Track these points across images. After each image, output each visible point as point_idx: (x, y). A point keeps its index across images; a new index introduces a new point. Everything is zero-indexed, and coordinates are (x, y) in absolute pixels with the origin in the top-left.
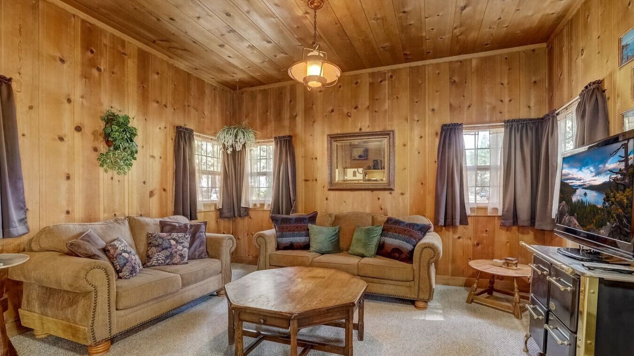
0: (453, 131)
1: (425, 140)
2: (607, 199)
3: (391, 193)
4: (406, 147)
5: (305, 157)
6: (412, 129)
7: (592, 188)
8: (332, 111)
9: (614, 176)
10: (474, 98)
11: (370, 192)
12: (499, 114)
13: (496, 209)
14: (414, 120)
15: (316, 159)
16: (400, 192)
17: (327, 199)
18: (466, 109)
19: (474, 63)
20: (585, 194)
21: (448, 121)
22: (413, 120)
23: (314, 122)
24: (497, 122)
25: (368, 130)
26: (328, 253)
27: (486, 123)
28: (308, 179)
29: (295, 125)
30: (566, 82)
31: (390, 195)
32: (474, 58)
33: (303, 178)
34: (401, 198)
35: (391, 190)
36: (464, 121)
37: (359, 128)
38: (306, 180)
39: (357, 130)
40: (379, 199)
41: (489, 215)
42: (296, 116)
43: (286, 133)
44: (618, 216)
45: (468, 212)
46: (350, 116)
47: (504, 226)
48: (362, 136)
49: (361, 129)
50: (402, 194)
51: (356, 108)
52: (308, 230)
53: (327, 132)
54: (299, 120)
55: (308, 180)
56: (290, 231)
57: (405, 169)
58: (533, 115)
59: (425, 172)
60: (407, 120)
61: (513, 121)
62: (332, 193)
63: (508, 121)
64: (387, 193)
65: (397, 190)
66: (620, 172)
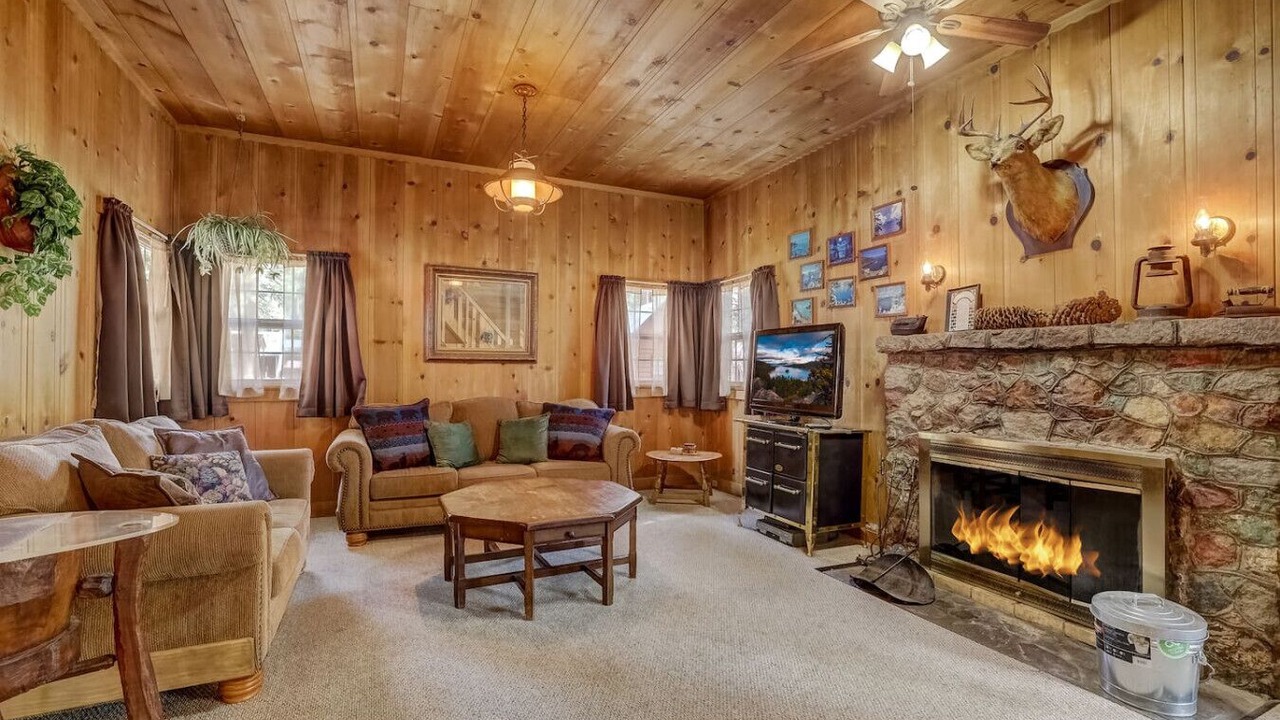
0: (615, 285)
1: (579, 291)
2: (813, 374)
3: (531, 368)
4: (554, 300)
5: (378, 296)
6: (562, 274)
7: (795, 366)
8: (434, 223)
9: (822, 357)
10: (636, 247)
11: (500, 365)
12: (660, 272)
13: (659, 388)
14: (565, 263)
15: (401, 303)
16: (544, 365)
17: (422, 377)
18: (627, 258)
19: (637, 202)
20: (787, 371)
21: (607, 272)
22: (563, 262)
23: (397, 236)
24: (658, 280)
25: (496, 267)
26: (466, 465)
27: (648, 280)
28: (383, 339)
29: (355, 234)
30: (730, 252)
31: (529, 370)
32: (638, 195)
33: (372, 337)
34: (546, 374)
35: (534, 362)
36: (627, 276)
37: (482, 260)
38: (379, 342)
39: (479, 265)
40: (513, 376)
41: (653, 395)
42: (357, 217)
43: (335, 246)
44: (824, 387)
45: (634, 393)
46: (466, 239)
47: (669, 409)
48: (486, 274)
49: (484, 263)
50: (548, 369)
51: (477, 226)
52: (426, 430)
53: (425, 259)
54: (365, 226)
55: (383, 342)
56: (397, 434)
57: (552, 331)
58: (693, 278)
59: (578, 340)
60: (555, 260)
61: (676, 283)
62: (433, 365)
63: (671, 282)
64: (526, 366)
65: (541, 363)
66: (827, 354)
